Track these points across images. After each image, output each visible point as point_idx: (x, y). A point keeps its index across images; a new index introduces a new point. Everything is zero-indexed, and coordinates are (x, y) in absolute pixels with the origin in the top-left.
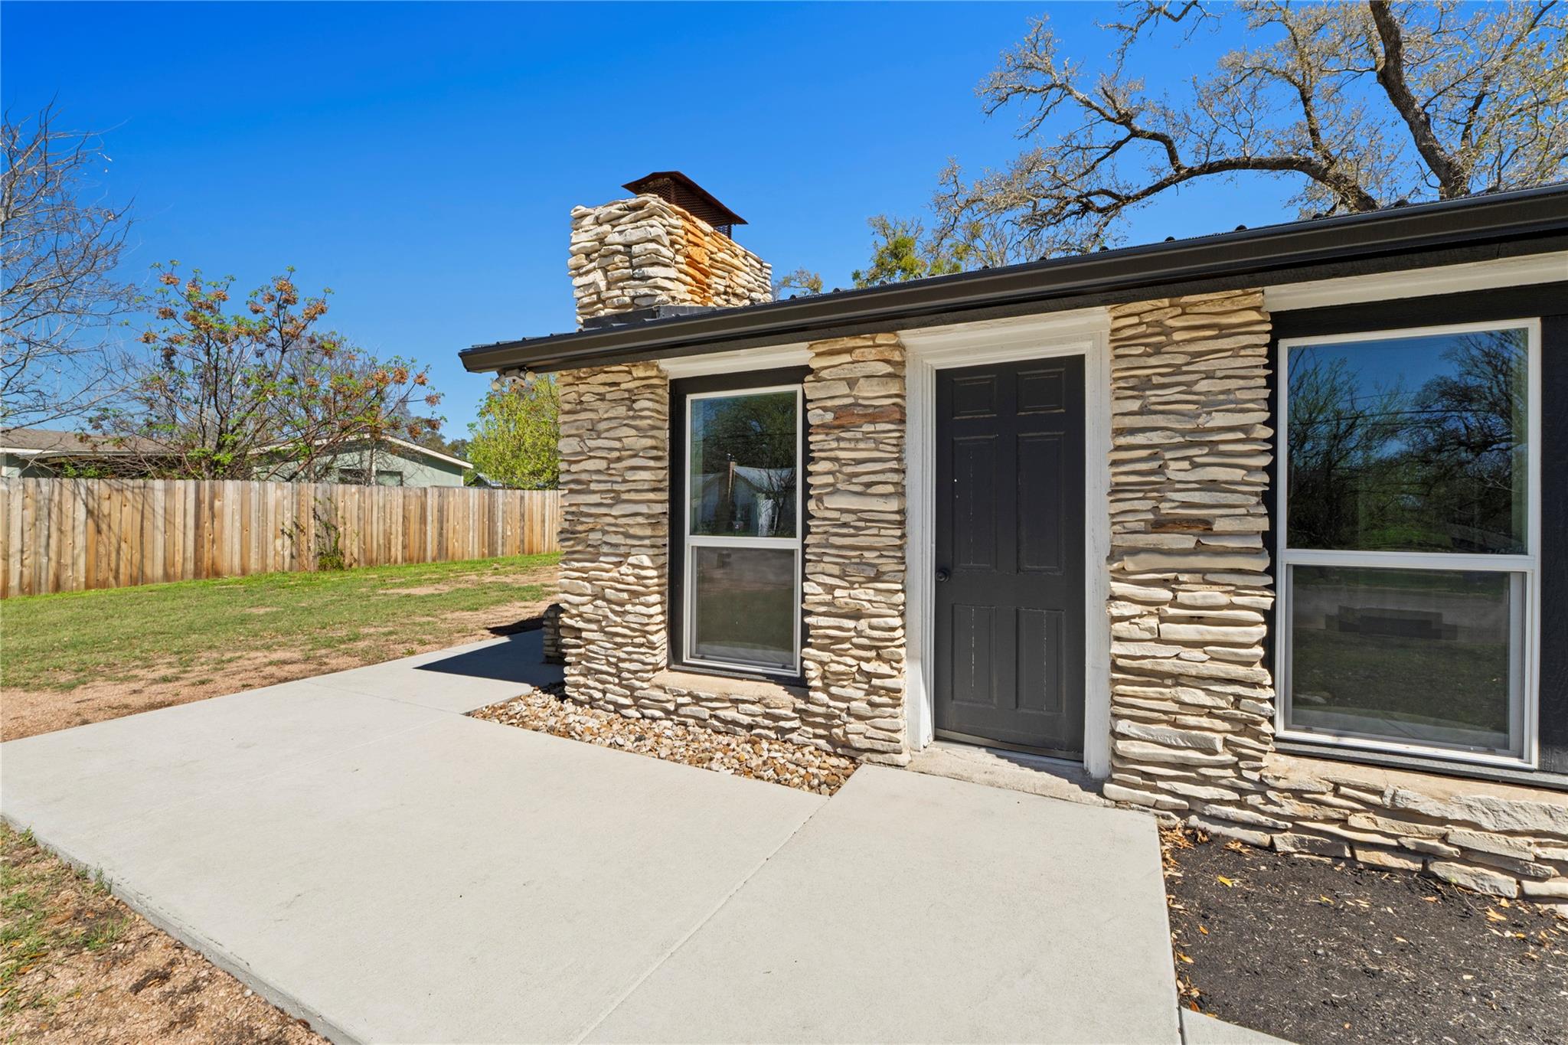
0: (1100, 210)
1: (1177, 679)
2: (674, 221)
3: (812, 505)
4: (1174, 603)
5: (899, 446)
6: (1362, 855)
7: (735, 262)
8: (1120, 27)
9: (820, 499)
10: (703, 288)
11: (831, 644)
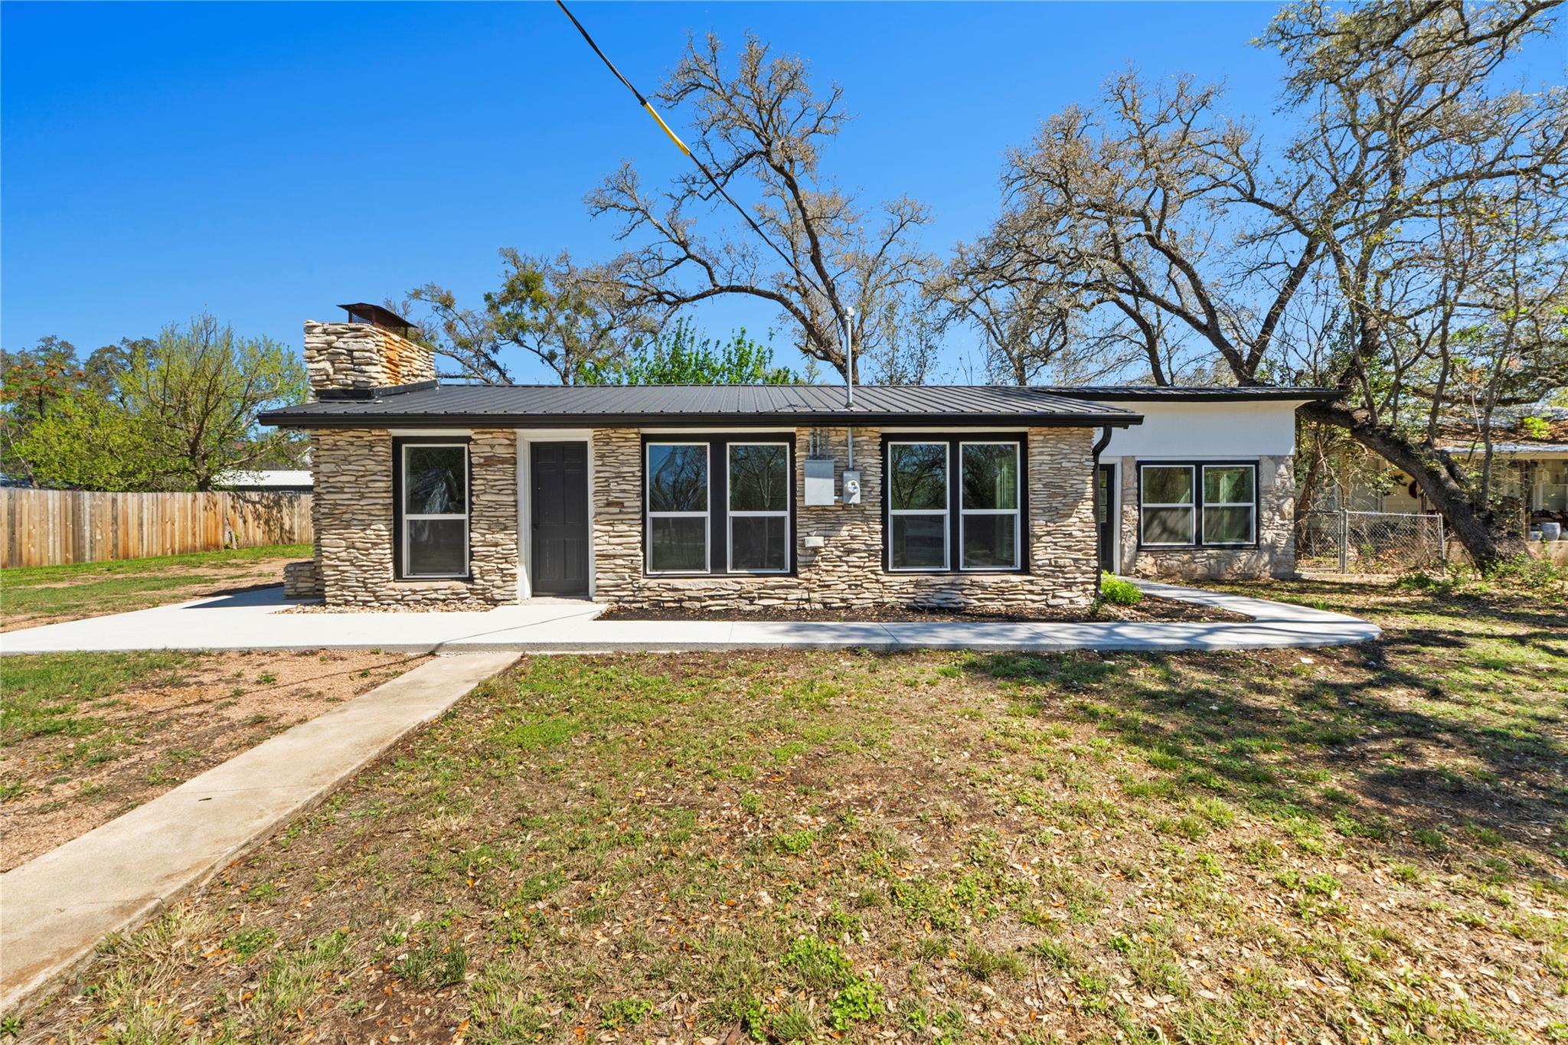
0: (669, 303)
1: (615, 557)
2: (379, 338)
3: (474, 499)
4: (613, 531)
5: (514, 474)
6: (666, 605)
7: (413, 355)
8: (671, 196)
9: (478, 496)
10: (396, 374)
11: (485, 558)
